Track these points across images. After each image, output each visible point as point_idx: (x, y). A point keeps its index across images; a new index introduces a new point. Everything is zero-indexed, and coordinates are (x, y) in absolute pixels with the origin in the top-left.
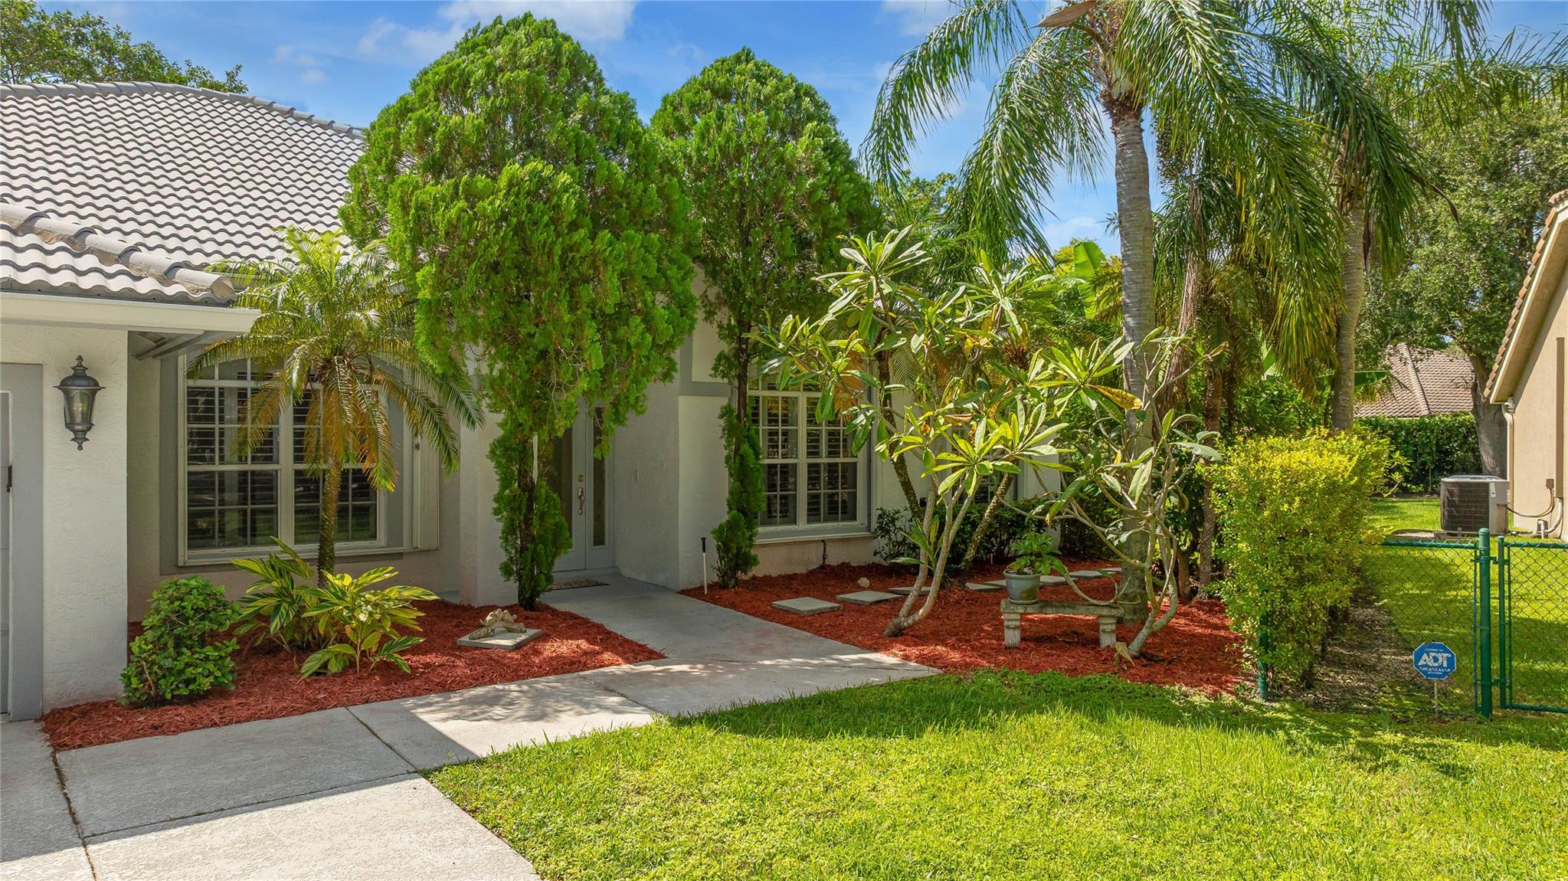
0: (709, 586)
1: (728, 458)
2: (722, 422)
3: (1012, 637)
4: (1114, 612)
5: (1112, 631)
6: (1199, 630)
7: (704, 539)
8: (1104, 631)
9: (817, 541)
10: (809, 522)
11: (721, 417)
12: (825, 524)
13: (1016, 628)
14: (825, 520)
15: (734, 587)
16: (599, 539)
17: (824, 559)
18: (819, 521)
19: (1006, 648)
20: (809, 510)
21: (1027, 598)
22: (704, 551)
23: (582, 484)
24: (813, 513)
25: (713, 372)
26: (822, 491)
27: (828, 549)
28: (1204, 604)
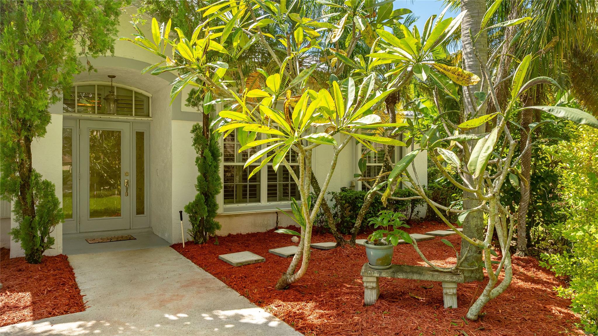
0: (185, 243)
1: (198, 159)
2: (193, 135)
3: (371, 296)
4: (455, 278)
5: (454, 294)
6: (521, 283)
7: (181, 212)
8: (446, 294)
9: (273, 213)
10: (268, 201)
11: (193, 131)
12: (279, 203)
13: (373, 288)
14: (280, 200)
15: (202, 243)
16: (140, 211)
17: (277, 223)
18: (276, 200)
19: (365, 305)
20: (268, 194)
21: (382, 265)
22: (181, 219)
23: (128, 178)
24: (272, 195)
25: (187, 103)
26: (278, 183)
27: (279, 218)
28: (522, 260)
